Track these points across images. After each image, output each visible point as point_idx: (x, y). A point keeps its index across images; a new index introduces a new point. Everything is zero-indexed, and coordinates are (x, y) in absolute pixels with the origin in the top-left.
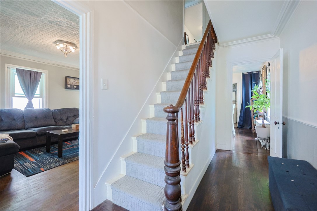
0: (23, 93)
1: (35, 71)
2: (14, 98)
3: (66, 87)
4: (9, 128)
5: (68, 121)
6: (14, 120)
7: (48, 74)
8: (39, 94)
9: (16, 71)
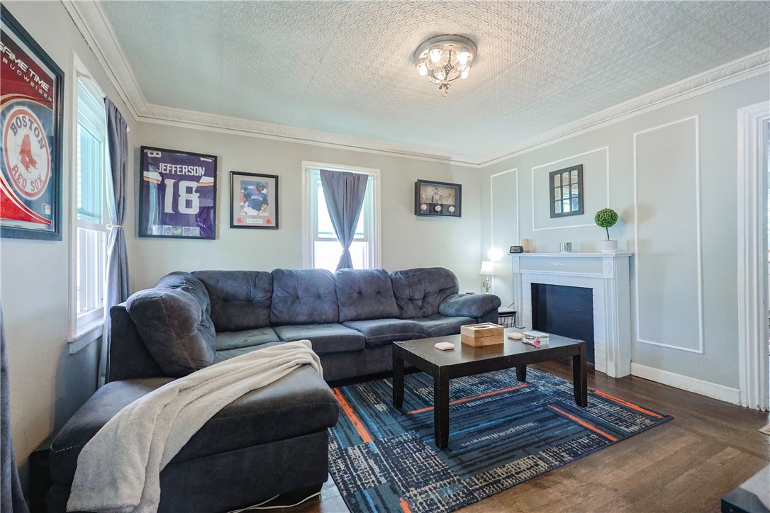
0: (334, 231)
1: (356, 174)
2: (317, 244)
3: (418, 212)
4: (311, 320)
5: (426, 306)
6: (319, 297)
7: (379, 179)
8: (362, 231)
9: (319, 176)
